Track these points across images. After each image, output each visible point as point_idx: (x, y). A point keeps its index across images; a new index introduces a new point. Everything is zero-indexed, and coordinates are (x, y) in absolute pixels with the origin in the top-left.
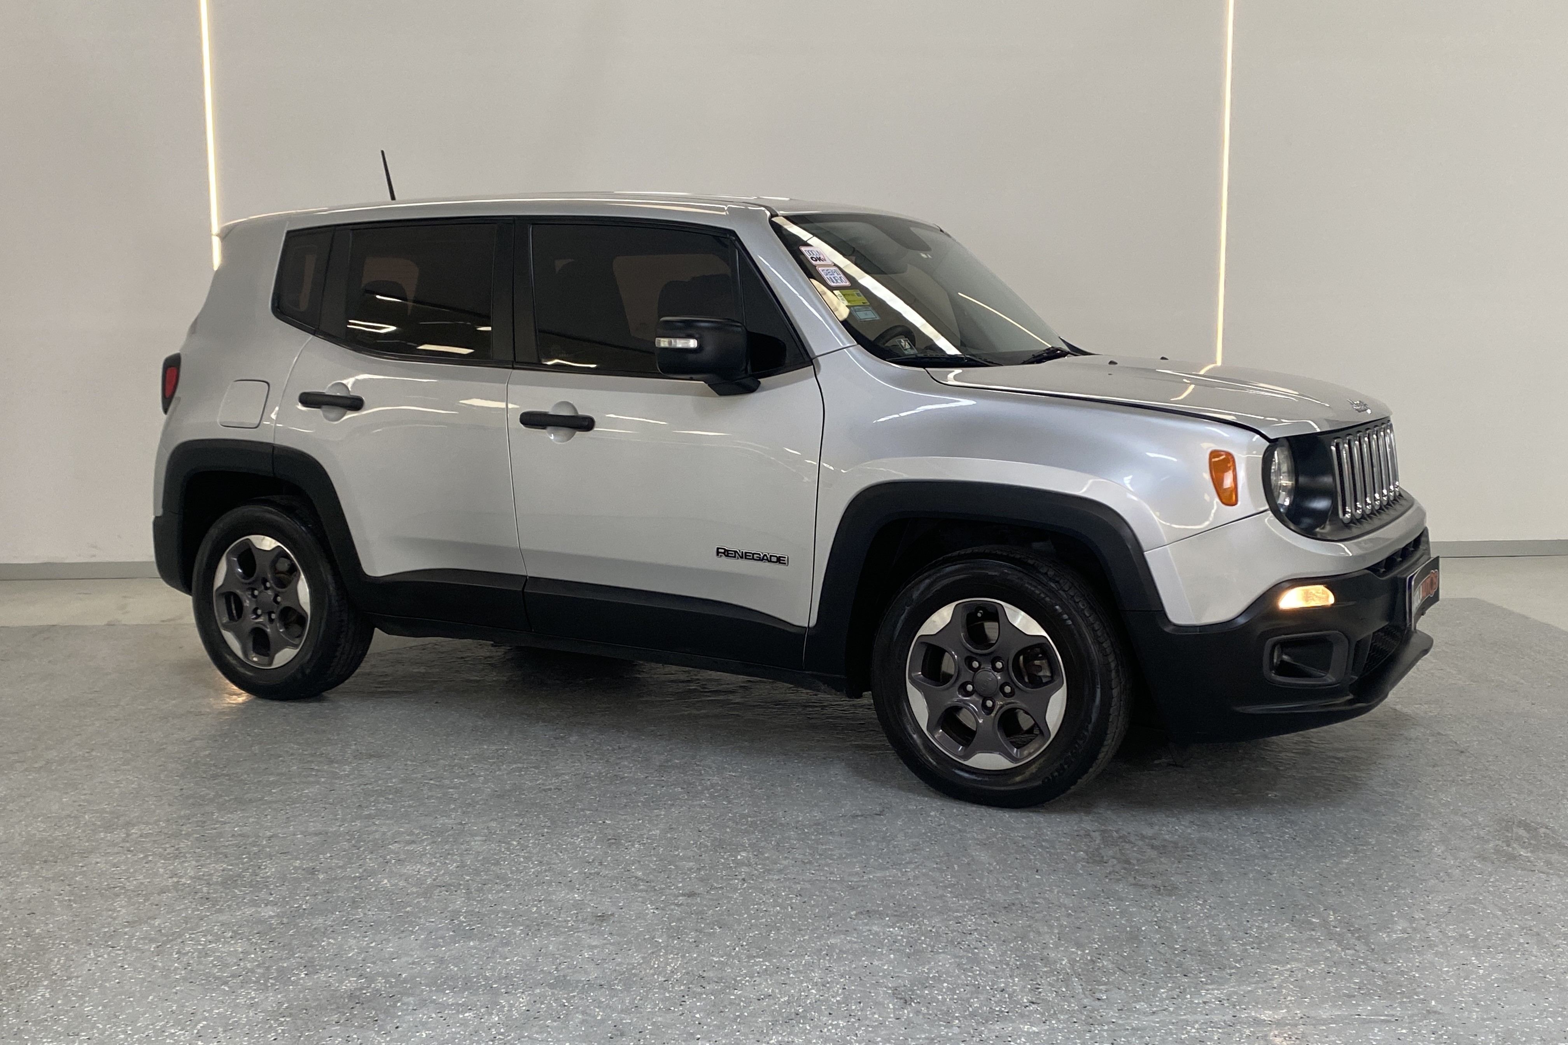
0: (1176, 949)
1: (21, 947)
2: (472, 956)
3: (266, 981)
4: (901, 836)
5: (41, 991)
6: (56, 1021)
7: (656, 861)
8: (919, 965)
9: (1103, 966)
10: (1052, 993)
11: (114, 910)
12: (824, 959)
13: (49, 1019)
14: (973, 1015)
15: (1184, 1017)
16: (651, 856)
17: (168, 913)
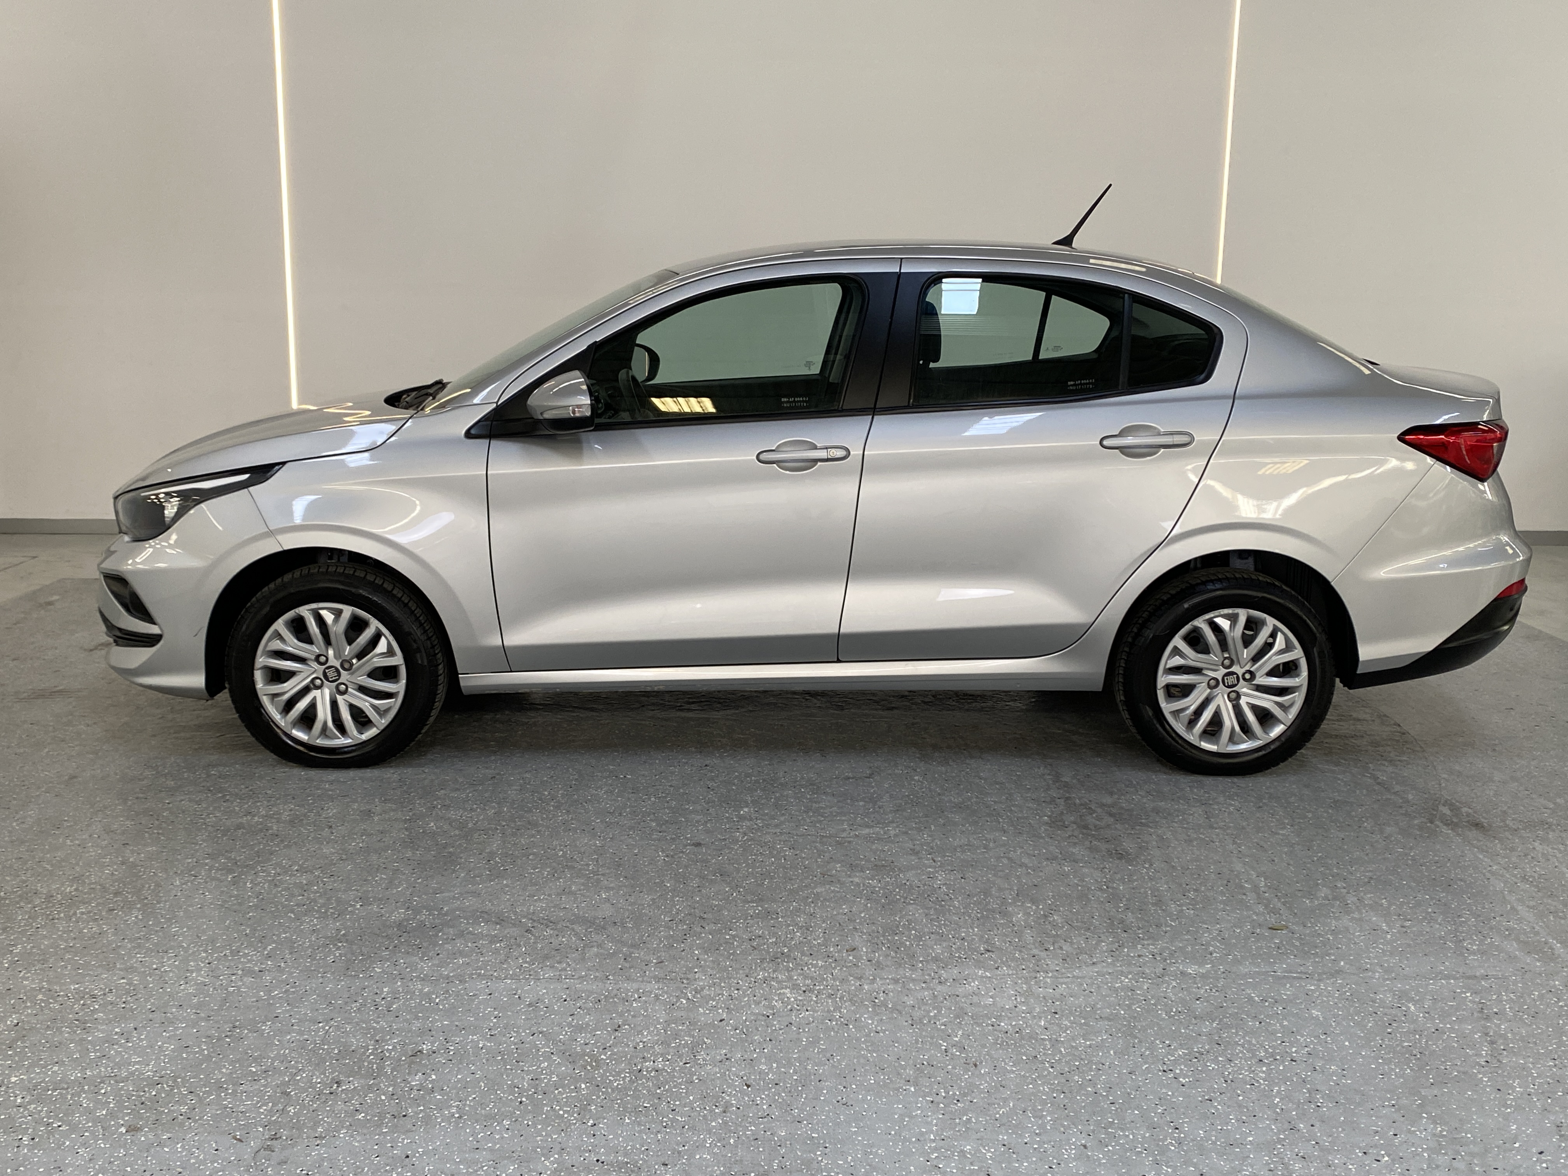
0: (1120, 907)
1: (116, 873)
2: (505, 893)
3: (326, 912)
4: (886, 797)
5: (135, 913)
6: (148, 939)
7: (669, 813)
8: (891, 914)
9: (1054, 920)
10: (1005, 943)
11: (196, 844)
12: (810, 906)
13: (142, 937)
14: (936, 959)
15: (1120, 968)
16: (665, 808)
17: (243, 847)
